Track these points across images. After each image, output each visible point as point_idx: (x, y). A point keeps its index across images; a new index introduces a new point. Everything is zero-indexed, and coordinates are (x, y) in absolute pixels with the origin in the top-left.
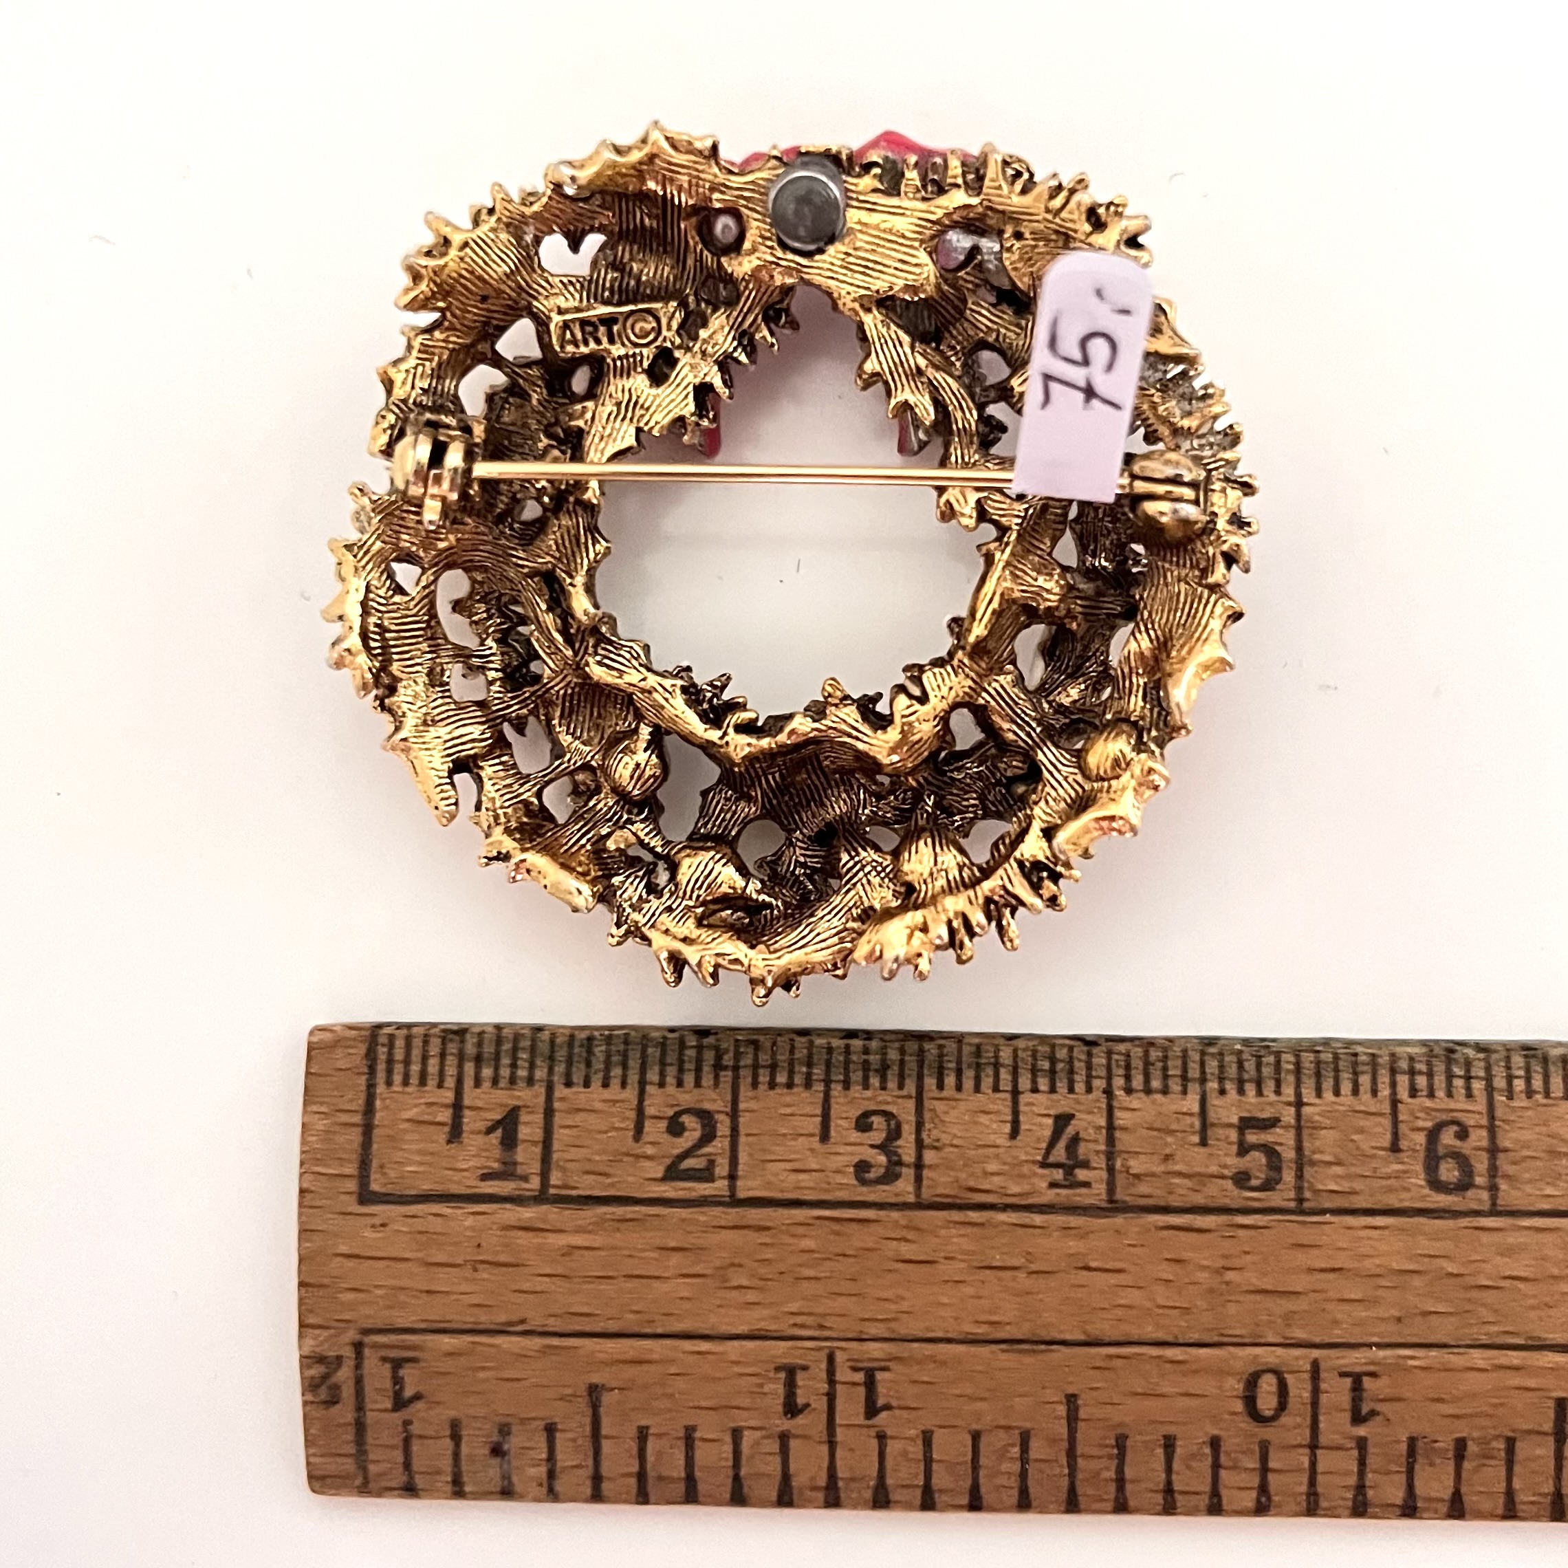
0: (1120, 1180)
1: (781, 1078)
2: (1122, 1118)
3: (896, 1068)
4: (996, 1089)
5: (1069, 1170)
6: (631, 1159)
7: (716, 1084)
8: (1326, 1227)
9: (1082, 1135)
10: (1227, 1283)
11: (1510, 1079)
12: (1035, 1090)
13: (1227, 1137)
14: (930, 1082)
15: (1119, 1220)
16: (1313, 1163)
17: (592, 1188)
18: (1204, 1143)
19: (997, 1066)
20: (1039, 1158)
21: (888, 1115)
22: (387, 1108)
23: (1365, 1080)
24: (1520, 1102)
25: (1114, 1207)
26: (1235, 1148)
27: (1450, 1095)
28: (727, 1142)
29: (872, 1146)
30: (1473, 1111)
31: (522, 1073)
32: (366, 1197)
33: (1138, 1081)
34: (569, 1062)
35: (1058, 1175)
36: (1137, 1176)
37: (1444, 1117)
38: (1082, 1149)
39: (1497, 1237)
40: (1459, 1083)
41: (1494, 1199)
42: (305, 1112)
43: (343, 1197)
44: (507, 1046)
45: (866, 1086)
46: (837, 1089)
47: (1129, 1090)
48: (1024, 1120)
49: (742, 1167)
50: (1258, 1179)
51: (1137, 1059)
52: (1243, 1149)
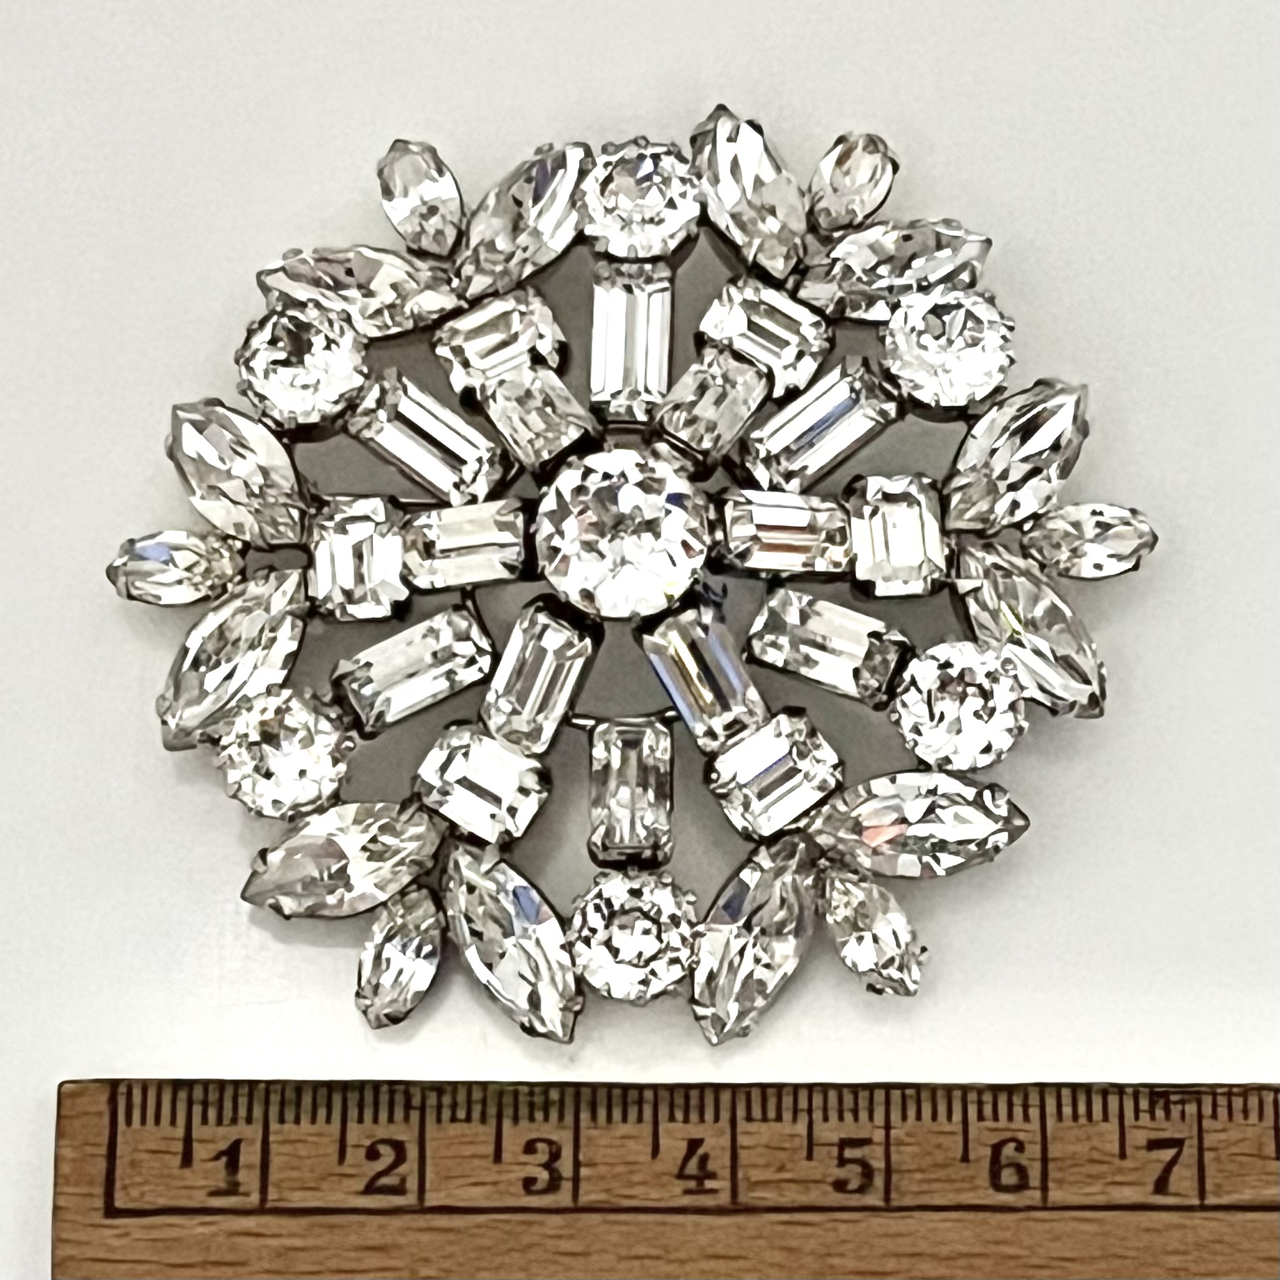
0: (742, 1186)
1: (461, 1114)
2: (742, 1140)
3: (557, 1105)
4: (640, 1119)
5: (700, 1180)
6: (336, 1178)
7: (407, 1118)
8: (910, 1221)
9: (712, 1154)
10: (831, 1267)
11: (1059, 1106)
12: (672, 1118)
13: (829, 1153)
14: (585, 1116)
15: (740, 1219)
16: (899, 1172)
17: (304, 1200)
18: (810, 1157)
19: (640, 1102)
20: (676, 1171)
21: (550, 1142)
22: (126, 1143)
23: (942, 1109)
24: (1068, 1122)
25: (736, 1208)
26: (836, 1162)
27: (1010, 1117)
28: (415, 1166)
29: (540, 1165)
30: (1029, 1131)
31: (242, 1112)
32: (111, 1211)
33: (757, 1112)
34: (282, 1104)
35: (692, 1184)
36: (758, 1184)
37: (1008, 1135)
38: (711, 1166)
39: (1047, 1226)
40: (1018, 1111)
41: (1045, 1197)
42: (57, 1146)
43: (94, 1214)
44: (229, 1093)
45: (532, 1119)
46: (507, 1124)
47: (749, 1118)
48: (663, 1142)
49: (428, 1186)
50: (853, 1185)
51: (756, 1095)
52: (842, 1162)
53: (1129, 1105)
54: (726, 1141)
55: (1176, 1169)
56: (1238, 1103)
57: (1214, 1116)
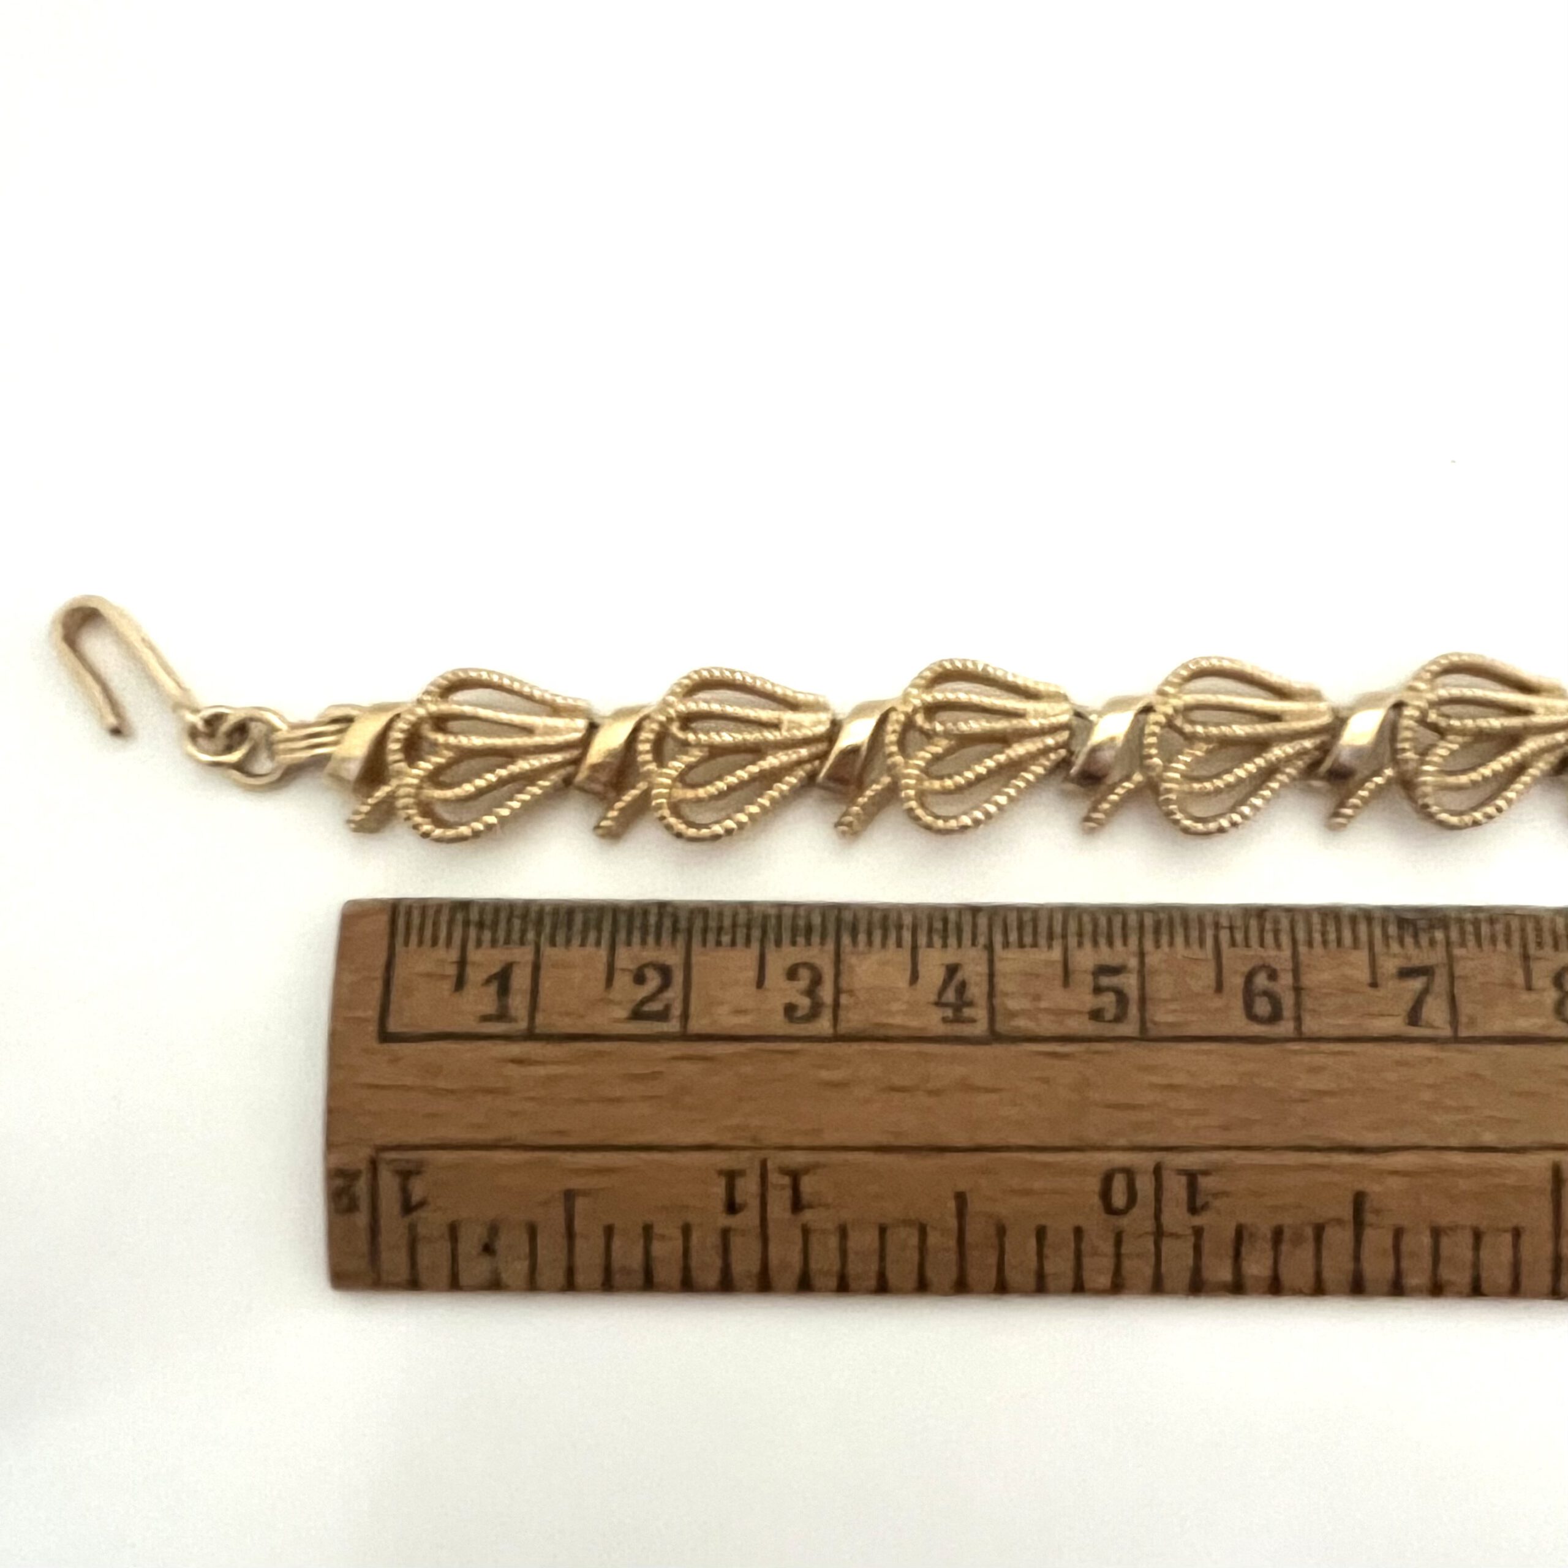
0: (999, 1016)
1: (726, 939)
2: (999, 966)
3: (819, 930)
4: (899, 944)
5: (957, 1008)
6: (603, 1005)
7: (674, 941)
9: (969, 980)
11: (1310, 932)
12: (930, 945)
13: (1085, 981)
14: (846, 940)
15: (998, 1049)
16: (1152, 1000)
17: (570, 1026)
18: (1066, 985)
19: (900, 927)
20: (933, 998)
21: (812, 968)
22: (403, 965)
23: (1194, 934)
24: (1318, 949)
25: (994, 1037)
26: (1091, 990)
27: (1262, 944)
28: (680, 991)
29: (801, 991)
30: (1281, 958)
31: (516, 936)
32: (385, 1036)
33: (1013, 937)
34: (554, 928)
35: (949, 1013)
36: (1013, 1015)
37: (1258, 963)
38: (969, 993)
39: (1307, 1059)
40: (1269, 938)
41: (1299, 1028)
42: (337, 969)
43: (367, 1039)
44: (503, 916)
45: (794, 942)
46: (771, 947)
47: (1006, 945)
48: (922, 970)
49: (693, 1009)
50: (1109, 1015)
51: (1013, 920)
52: (1098, 990)
53: (1378, 932)
54: (983, 969)
55: (1430, 1000)
56: (1485, 929)
57: (1463, 944)
